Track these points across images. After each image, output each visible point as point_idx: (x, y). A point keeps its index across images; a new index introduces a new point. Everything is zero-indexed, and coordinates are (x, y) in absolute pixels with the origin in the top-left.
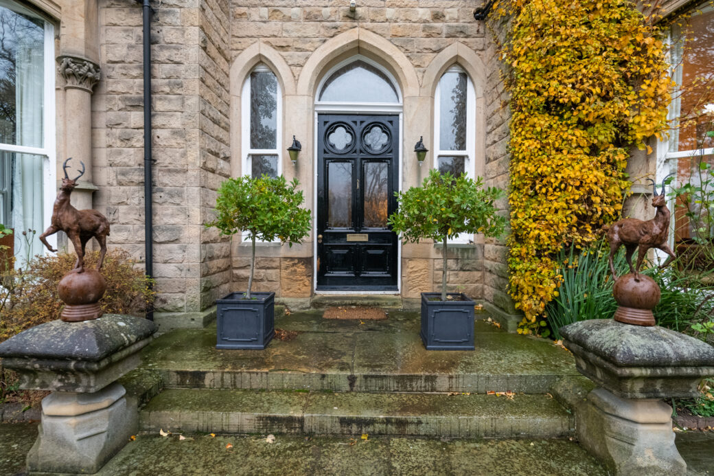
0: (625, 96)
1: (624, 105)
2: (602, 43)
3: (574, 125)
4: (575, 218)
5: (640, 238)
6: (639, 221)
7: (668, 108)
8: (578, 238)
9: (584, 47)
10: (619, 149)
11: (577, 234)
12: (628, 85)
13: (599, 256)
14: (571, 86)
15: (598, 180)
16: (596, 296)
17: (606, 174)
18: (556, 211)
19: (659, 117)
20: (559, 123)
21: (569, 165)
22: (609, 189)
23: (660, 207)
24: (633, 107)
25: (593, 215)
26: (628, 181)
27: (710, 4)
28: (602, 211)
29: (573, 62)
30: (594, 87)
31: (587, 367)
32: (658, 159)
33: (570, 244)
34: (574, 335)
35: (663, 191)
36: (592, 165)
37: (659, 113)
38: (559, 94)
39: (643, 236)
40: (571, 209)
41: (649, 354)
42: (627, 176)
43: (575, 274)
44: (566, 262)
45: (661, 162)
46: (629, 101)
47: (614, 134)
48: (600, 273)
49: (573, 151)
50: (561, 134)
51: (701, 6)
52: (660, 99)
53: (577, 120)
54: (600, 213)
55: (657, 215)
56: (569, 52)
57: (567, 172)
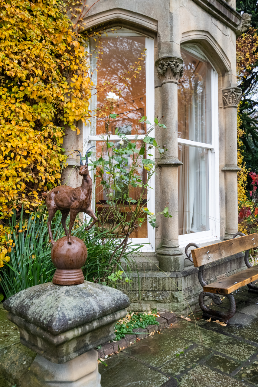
0: (61, 85)
1: (60, 91)
2: (43, 33)
3: (22, 100)
4: (24, 185)
5: (71, 204)
6: (70, 188)
7: (89, 101)
8: (27, 203)
9: (27, 30)
10: (58, 127)
11: (26, 199)
12: (63, 76)
13: (44, 219)
14: (17, 62)
15: (42, 152)
16: (42, 256)
17: (48, 147)
18: (7, 179)
19: (84, 106)
20: (8, 94)
21: (18, 136)
22: (50, 160)
23: (85, 175)
24: (66, 94)
25: (39, 182)
26: (65, 155)
27: (112, 31)
28: (46, 179)
29: (19, 41)
30: (37, 69)
31: (29, 338)
32: (84, 140)
33: (20, 210)
34: (16, 308)
35: (87, 162)
36: (36, 138)
37: (84, 103)
38: (7, 67)
39: (74, 202)
40: (20, 177)
41: (79, 314)
42: (63, 151)
43: (25, 237)
44: (17, 227)
45: (86, 142)
46: (64, 89)
47: (53, 114)
48: (45, 234)
49: (21, 123)
50: (10, 105)
51: (108, 30)
52: (84, 93)
53: (23, 95)
54: (44, 181)
55: (83, 183)
56: (14, 30)
57: (15, 142)
